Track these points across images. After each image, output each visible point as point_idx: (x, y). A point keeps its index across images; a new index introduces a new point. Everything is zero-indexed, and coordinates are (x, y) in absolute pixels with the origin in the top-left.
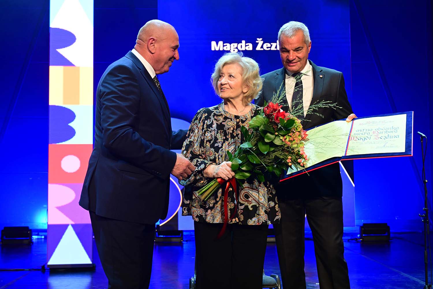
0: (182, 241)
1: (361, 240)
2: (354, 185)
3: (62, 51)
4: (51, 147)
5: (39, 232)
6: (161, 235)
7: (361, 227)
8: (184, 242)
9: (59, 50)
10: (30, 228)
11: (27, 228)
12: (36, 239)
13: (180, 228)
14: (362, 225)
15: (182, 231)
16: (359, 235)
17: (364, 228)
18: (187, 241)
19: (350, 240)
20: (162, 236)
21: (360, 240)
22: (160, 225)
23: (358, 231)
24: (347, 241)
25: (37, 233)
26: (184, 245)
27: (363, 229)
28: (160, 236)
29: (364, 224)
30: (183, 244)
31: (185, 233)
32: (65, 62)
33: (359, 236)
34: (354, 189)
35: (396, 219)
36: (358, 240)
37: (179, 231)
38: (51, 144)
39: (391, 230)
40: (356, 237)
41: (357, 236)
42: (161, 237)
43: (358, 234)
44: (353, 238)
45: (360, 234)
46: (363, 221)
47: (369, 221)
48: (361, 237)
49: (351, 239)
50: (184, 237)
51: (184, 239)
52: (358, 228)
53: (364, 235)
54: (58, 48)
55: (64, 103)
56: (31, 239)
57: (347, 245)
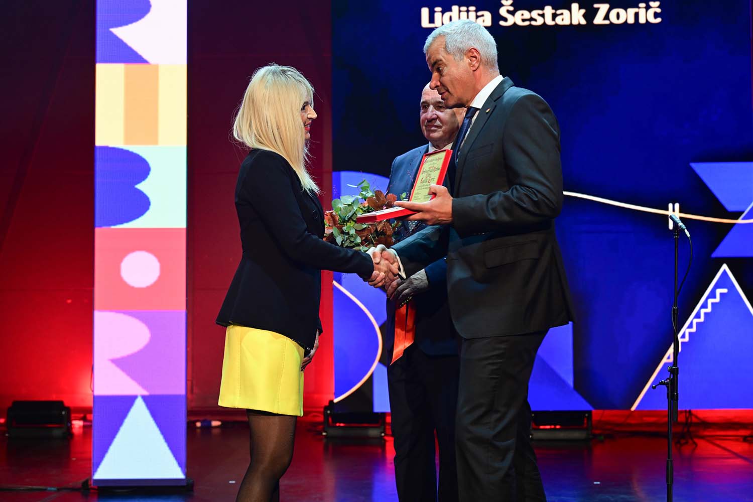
0: (383, 434)
3: (123, 33)
4: (101, 234)
5: (85, 413)
6: (340, 423)
8: (386, 438)
9: (116, 31)
10: (67, 404)
11: (60, 405)
12: (80, 427)
13: (378, 408)
15: (382, 415)
19: (749, 439)
20: (342, 425)
22: (336, 400)
24: (741, 440)
25: (81, 415)
26: (387, 444)
28: (338, 425)
30: (385, 441)
32: (129, 56)
37: (377, 413)
38: (100, 226)
42: (339, 426)
50: (387, 427)
54: (112, 27)
55: (127, 143)
56: (70, 428)
57: (739, 447)
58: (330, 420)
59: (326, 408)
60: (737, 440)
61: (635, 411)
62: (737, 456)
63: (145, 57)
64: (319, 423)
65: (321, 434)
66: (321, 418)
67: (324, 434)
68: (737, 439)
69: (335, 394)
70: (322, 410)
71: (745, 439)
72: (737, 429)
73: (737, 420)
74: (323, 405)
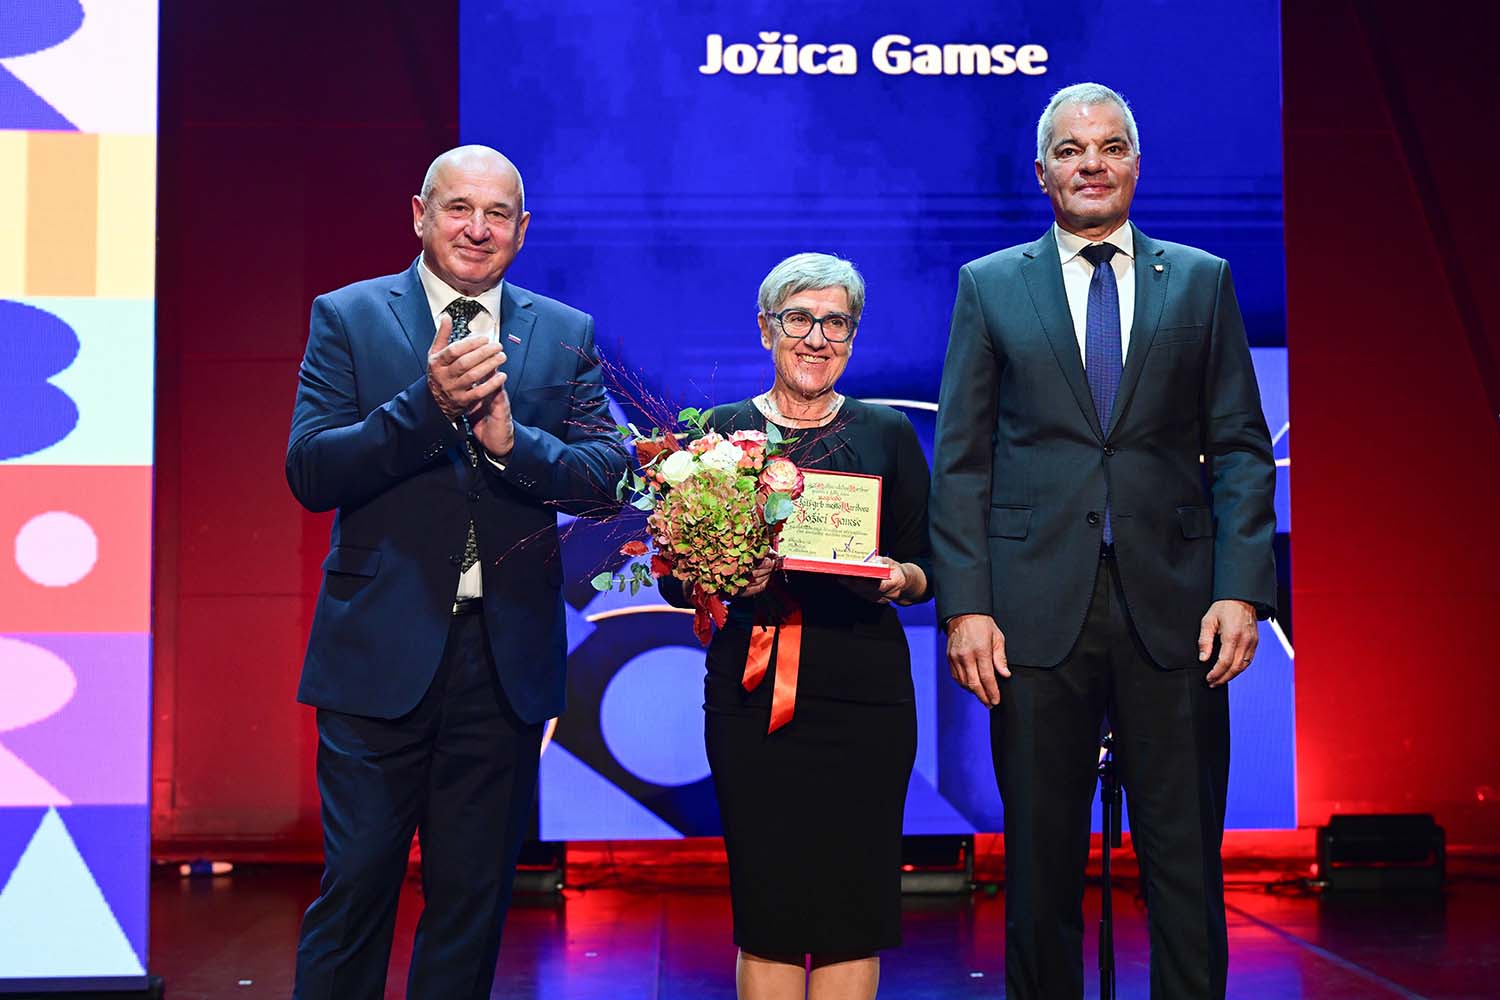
0: (560, 886)
1: (1322, 884)
2: (1291, 653)
3: (25, 68)
7: (1322, 832)
8: (567, 893)
9: (10, 64)
13: (547, 834)
14: (1325, 822)
15: (561, 847)
16: (1314, 868)
17: (1335, 836)
18: (581, 888)
19: (1278, 888)
21: (1317, 884)
23: (1313, 852)
24: (1263, 890)
26: (569, 904)
27: (1331, 839)
29: (1335, 818)
30: (565, 899)
31: (573, 857)
32: (37, 115)
33: (1319, 870)
34: (1291, 671)
35: (1481, 797)
36: (1311, 884)
37: (548, 844)
39: (1449, 848)
40: (1304, 874)
41: (1308, 869)
43: (1310, 861)
44: (1290, 878)
45: (1319, 860)
47: (1363, 808)
48: (1321, 876)
49: (1286, 883)
50: (569, 871)
51: (570, 881)
52: (1310, 839)
53: (1336, 865)
55: (30, 291)
57: (1261, 905)
60: (1254, 891)
62: (1254, 921)
63: (71, 117)
68: (1253, 888)
71: (1269, 889)
72: (1255, 870)
73: (1256, 853)
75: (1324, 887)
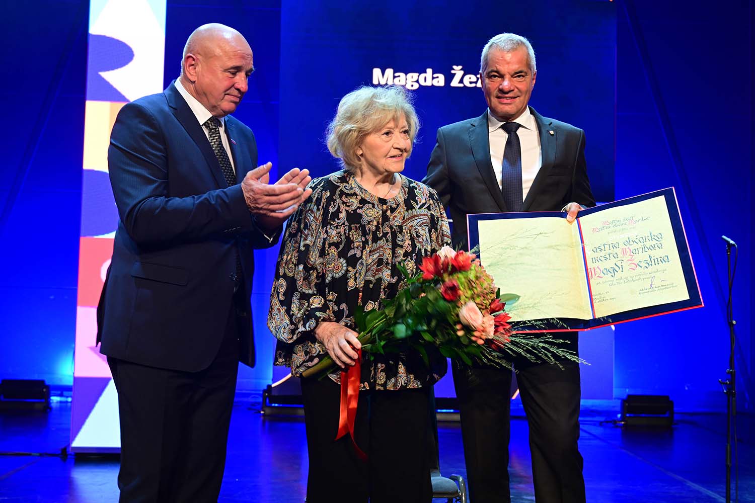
1: (623, 423)
3: (110, 76)
4: (84, 242)
5: (62, 390)
6: (275, 403)
7: (623, 401)
9: (104, 74)
10: (48, 383)
11: (42, 383)
12: (57, 402)
14: (625, 397)
16: (619, 416)
17: (629, 403)
19: (604, 424)
20: (276, 405)
21: (620, 423)
22: (273, 385)
23: (618, 409)
24: (598, 424)
25: (59, 392)
27: (627, 404)
28: (273, 405)
29: (629, 396)
33: (621, 417)
34: (614, 334)
35: (686, 388)
36: (618, 423)
38: (85, 236)
39: (675, 409)
40: (615, 418)
41: (616, 416)
42: (275, 407)
43: (619, 413)
44: (608, 420)
45: (622, 412)
46: (627, 390)
47: (639, 392)
48: (622, 419)
49: (606, 422)
52: (618, 403)
53: (628, 415)
54: (101, 71)
56: (48, 402)
57: (597, 431)
58: (268, 401)
59: (264, 391)
60: (595, 425)
61: (515, 399)
62: (595, 437)
63: (127, 96)
64: (258, 403)
65: (260, 412)
66: (260, 400)
67: (262, 412)
68: (594, 424)
69: (273, 380)
70: (261, 392)
71: (600, 424)
72: (593, 416)
73: (594, 408)
74: (262, 389)
75: (624, 424)
